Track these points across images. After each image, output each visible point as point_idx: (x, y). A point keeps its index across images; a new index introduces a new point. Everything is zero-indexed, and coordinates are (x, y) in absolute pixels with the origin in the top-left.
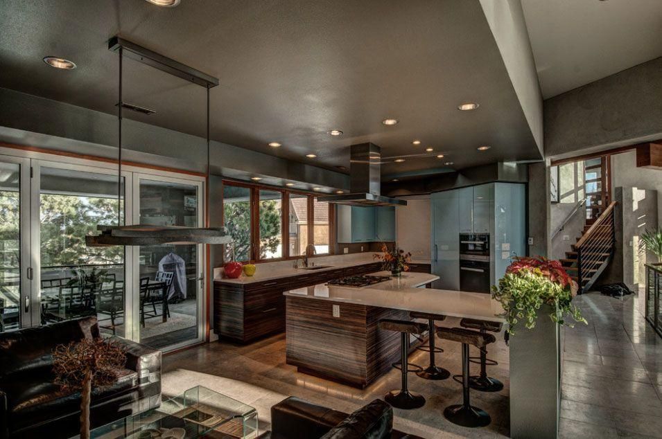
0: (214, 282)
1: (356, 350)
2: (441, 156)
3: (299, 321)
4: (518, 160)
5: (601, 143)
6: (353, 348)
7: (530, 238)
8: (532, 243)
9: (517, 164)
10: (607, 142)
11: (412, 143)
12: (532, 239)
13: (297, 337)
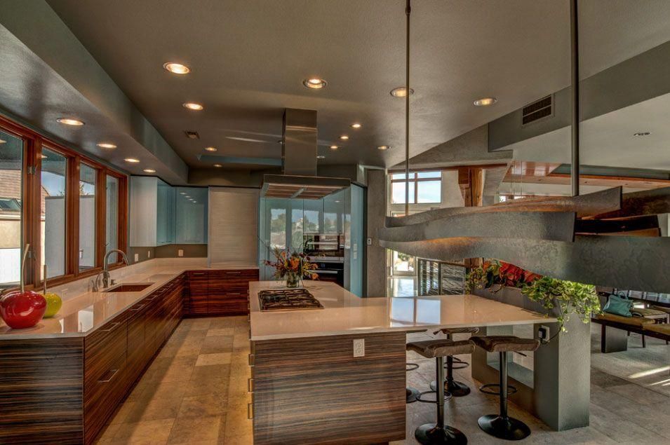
1: (390, 397)
2: (334, 147)
3: (287, 379)
4: (365, 164)
5: (436, 162)
6: (386, 395)
7: (368, 239)
8: (370, 244)
9: (365, 169)
10: (440, 161)
11: (351, 126)
13: (280, 407)
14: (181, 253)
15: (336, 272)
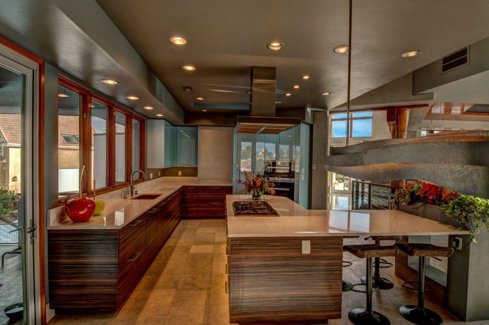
0: (49, 231)
2: (288, 95)
3: (253, 266)
4: (312, 107)
5: (368, 104)
6: (327, 284)
7: (313, 165)
8: (315, 168)
9: (311, 111)
10: (372, 103)
11: (302, 77)
12: (315, 165)
14: (180, 173)
15: (288, 190)
